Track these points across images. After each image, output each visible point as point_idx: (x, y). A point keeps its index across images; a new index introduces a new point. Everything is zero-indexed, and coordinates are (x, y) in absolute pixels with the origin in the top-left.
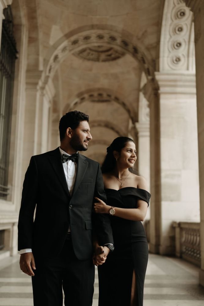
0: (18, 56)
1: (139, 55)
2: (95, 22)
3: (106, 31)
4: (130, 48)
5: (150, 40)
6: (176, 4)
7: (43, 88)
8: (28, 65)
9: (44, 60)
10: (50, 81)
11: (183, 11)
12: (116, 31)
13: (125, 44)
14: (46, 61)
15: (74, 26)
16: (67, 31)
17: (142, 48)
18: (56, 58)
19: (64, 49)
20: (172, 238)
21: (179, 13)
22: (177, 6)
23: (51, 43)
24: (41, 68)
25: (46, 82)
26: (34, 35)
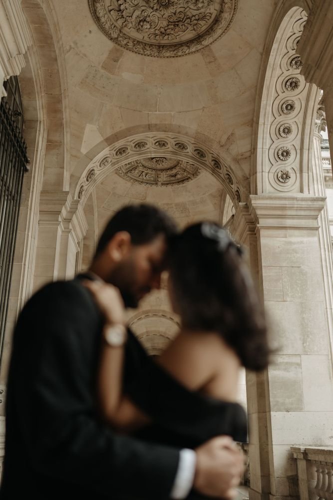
0: (28, 167)
1: (223, 171)
2: (154, 121)
3: (170, 134)
4: (208, 160)
5: (241, 147)
6: (279, 92)
7: (68, 220)
8: (45, 184)
9: (72, 176)
10: (80, 208)
11: (290, 102)
12: (186, 134)
13: (200, 153)
14: (74, 179)
15: (121, 126)
16: (109, 133)
17: (227, 159)
18: (91, 173)
19: (104, 162)
20: (293, 480)
21: (284, 106)
22: (282, 96)
23: (84, 151)
24: (66, 188)
25: (73, 211)
26: (56, 137)
